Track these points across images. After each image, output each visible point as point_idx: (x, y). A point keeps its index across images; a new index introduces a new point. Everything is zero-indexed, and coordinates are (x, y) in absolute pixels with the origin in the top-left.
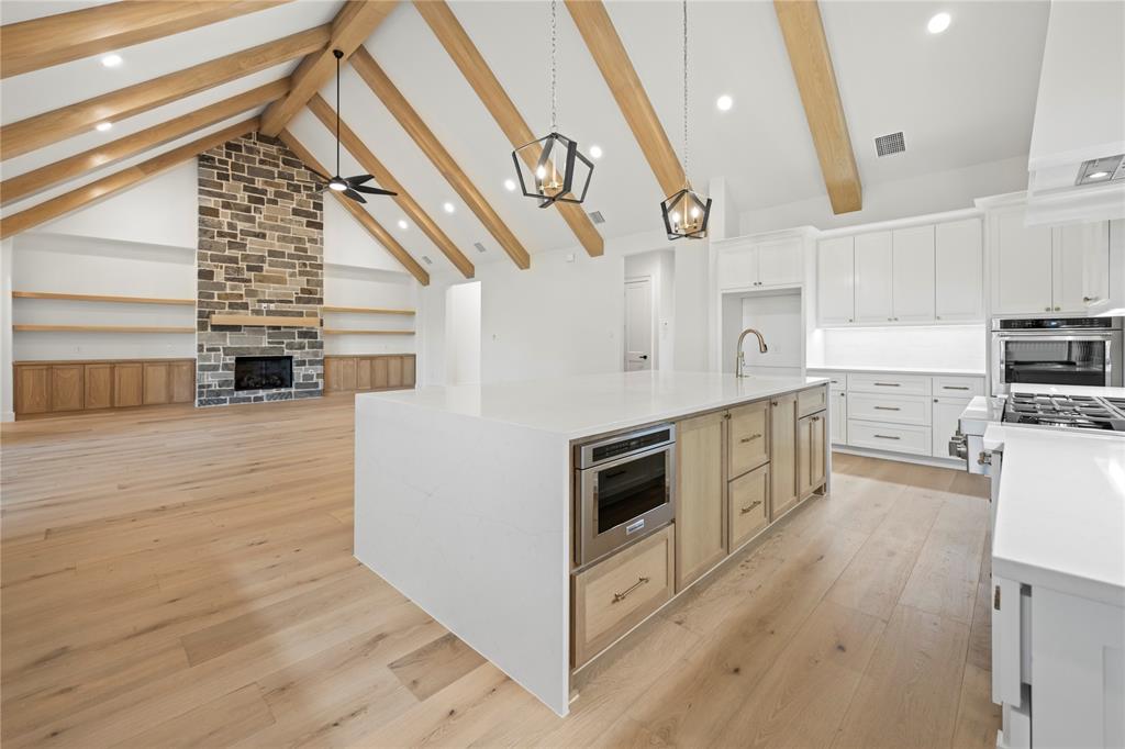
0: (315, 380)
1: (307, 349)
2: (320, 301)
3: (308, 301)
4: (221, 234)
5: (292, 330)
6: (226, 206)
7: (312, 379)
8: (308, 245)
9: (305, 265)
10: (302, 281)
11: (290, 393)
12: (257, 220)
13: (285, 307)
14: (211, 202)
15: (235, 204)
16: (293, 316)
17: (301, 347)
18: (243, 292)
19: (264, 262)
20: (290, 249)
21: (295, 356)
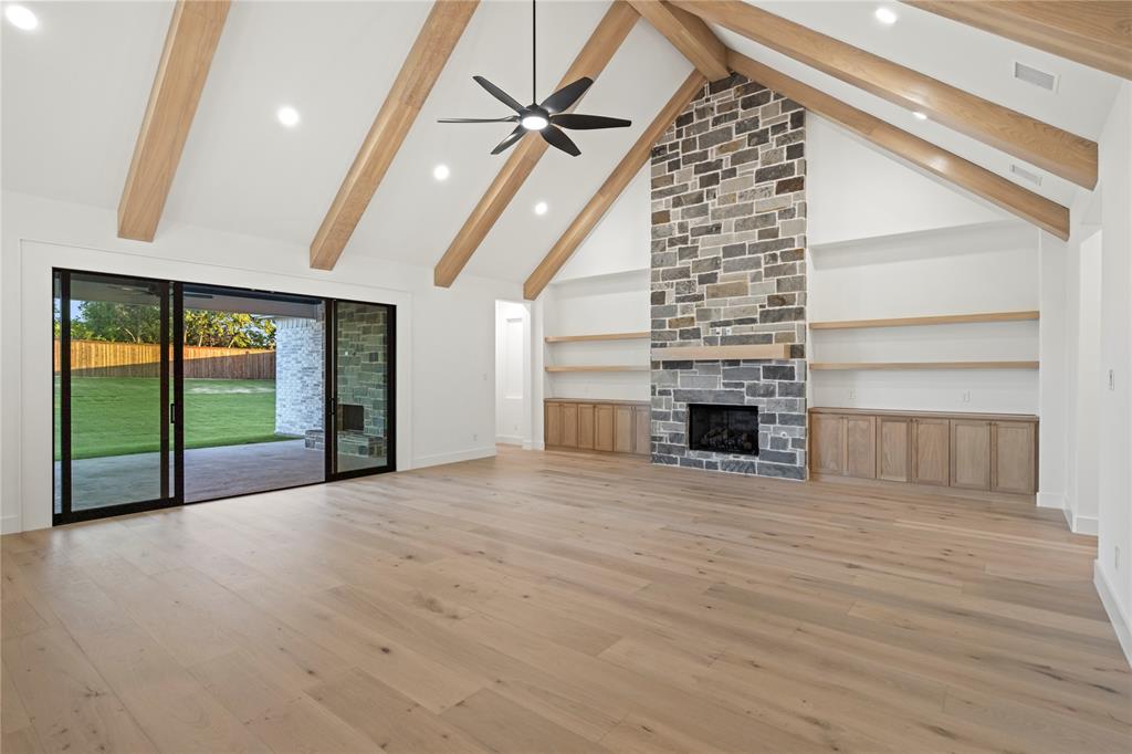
0: (790, 449)
1: (777, 397)
2: (800, 313)
3: (780, 317)
4: (672, 243)
5: (755, 366)
6: (677, 203)
7: (785, 447)
8: (779, 223)
9: (774, 257)
10: (770, 286)
11: (752, 464)
12: (710, 208)
13: (746, 330)
14: (664, 204)
15: (685, 196)
16: (756, 343)
17: (769, 393)
18: (694, 315)
19: (717, 266)
20: (753, 237)
21: (760, 406)
